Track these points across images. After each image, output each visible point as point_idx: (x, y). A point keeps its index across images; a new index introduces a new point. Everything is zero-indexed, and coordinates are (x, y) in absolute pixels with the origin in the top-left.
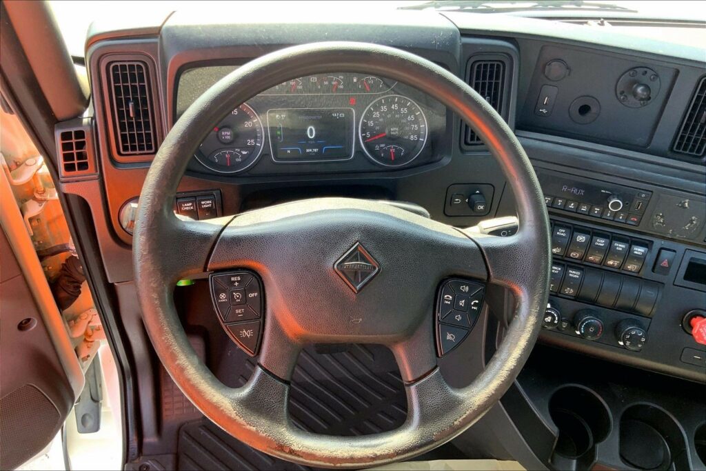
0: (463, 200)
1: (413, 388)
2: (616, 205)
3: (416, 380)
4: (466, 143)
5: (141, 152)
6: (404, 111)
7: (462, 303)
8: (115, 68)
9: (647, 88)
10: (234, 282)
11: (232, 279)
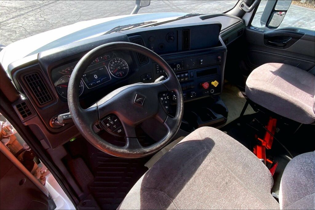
0: (145, 79)
1: (165, 123)
2: (178, 66)
3: (164, 121)
4: (140, 64)
5: (48, 101)
6: (119, 62)
7: (165, 98)
8: (27, 77)
9: (173, 37)
10: (109, 119)
11: (108, 119)
